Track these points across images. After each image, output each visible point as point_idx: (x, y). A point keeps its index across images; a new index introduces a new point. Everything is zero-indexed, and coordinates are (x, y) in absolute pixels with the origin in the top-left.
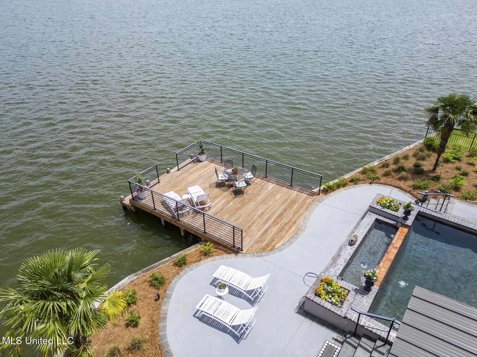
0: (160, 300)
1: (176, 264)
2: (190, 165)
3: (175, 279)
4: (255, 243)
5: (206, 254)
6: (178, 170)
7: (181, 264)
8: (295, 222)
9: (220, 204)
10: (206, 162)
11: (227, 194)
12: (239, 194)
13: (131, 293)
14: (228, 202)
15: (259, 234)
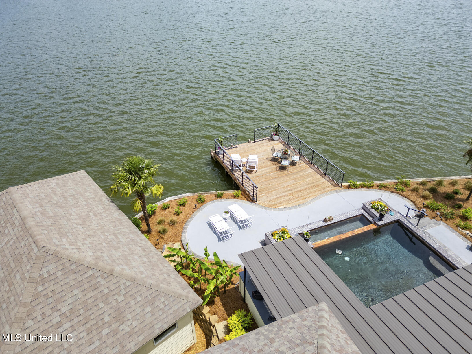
0: (196, 209)
1: (216, 196)
2: (265, 141)
3: (210, 202)
4: (267, 201)
5: (235, 197)
6: (254, 142)
7: (219, 197)
8: (305, 198)
9: (264, 172)
10: (277, 142)
11: (274, 167)
12: (282, 170)
13: (184, 201)
14: (271, 172)
15: (275, 197)
